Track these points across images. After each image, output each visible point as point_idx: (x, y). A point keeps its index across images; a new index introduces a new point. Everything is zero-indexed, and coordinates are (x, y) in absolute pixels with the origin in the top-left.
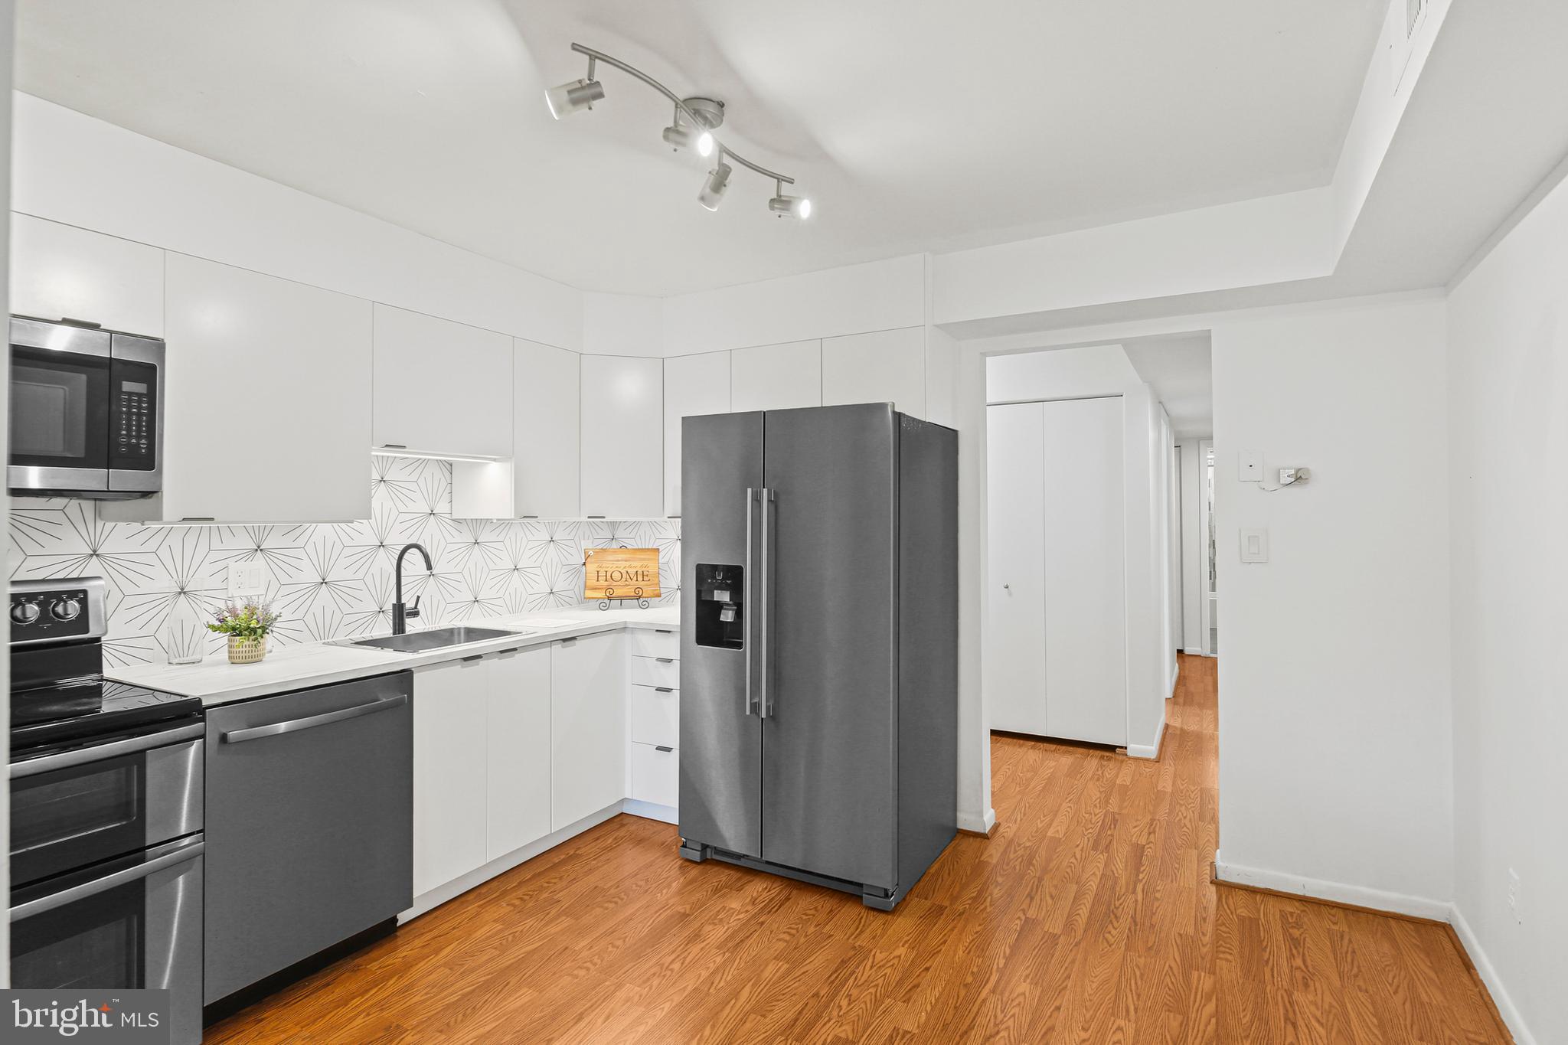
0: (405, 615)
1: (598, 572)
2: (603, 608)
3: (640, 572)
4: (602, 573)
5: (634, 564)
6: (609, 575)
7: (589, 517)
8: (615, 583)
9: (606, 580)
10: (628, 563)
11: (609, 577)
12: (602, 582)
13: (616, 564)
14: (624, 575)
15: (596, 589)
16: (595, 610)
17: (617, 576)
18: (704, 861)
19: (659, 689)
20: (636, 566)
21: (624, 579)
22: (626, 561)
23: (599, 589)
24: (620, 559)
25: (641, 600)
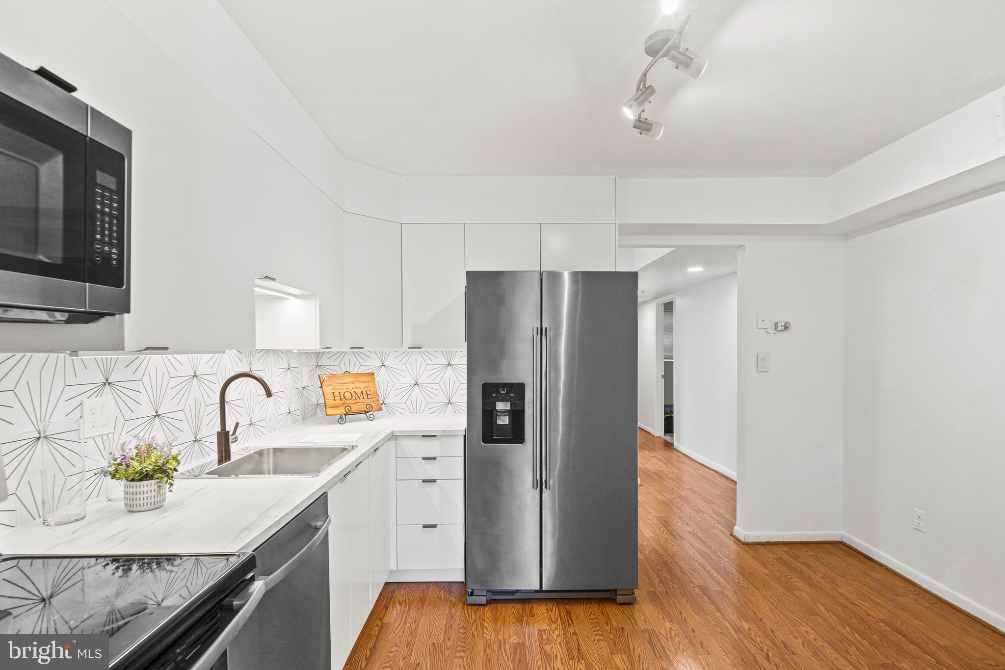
0: (230, 441)
1: (333, 393)
2: (342, 423)
3: (364, 392)
4: (337, 394)
5: (358, 386)
6: (342, 395)
7: (352, 348)
8: (348, 402)
9: (341, 400)
10: (354, 386)
11: (342, 397)
12: (338, 401)
13: (346, 387)
14: (353, 394)
15: (334, 407)
16: (334, 423)
17: (348, 395)
18: (490, 602)
19: (424, 481)
20: (360, 387)
21: (354, 398)
22: (352, 383)
23: (337, 407)
24: (348, 382)
25: (368, 414)
